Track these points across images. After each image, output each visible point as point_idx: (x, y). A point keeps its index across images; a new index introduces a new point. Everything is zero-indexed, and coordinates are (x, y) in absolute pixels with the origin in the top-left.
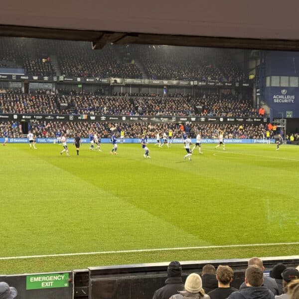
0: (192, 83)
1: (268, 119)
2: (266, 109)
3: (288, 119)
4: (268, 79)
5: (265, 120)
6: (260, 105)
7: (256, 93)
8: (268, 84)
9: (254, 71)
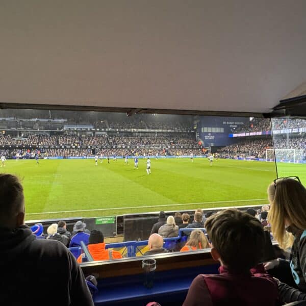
0: (168, 131)
1: (203, 147)
2: (202, 142)
3: (212, 147)
4: (202, 129)
5: (201, 147)
6: (199, 140)
7: (197, 135)
8: (202, 131)
9: (196, 125)
